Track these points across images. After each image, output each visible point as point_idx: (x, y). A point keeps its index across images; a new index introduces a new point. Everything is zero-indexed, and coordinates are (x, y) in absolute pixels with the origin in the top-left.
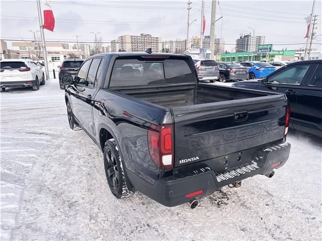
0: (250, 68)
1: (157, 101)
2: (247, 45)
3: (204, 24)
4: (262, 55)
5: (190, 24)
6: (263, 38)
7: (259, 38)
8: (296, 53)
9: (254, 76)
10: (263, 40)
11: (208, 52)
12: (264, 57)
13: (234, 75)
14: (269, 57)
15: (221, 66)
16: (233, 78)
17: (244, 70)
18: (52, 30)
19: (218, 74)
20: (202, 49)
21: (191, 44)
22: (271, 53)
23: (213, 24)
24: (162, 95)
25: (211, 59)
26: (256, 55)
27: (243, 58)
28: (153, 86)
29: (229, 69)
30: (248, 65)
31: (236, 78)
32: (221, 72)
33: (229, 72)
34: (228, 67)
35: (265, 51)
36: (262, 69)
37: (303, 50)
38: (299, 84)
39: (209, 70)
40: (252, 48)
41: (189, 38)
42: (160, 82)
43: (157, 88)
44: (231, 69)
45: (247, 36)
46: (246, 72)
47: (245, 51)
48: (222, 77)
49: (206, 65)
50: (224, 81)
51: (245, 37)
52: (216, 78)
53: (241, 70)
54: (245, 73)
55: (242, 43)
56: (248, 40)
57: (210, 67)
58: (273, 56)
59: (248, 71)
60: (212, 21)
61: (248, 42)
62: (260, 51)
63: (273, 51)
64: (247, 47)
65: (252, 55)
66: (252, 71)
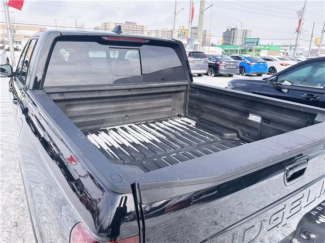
0: (240, 61)
1: (129, 109)
2: (234, 38)
3: (193, 12)
4: (248, 49)
5: (177, 13)
6: (249, 32)
7: (245, 32)
8: (282, 48)
9: (245, 70)
10: (249, 34)
11: (196, 43)
12: (251, 51)
13: (224, 69)
14: (256, 51)
15: (210, 59)
16: (222, 73)
17: (235, 63)
18: (20, 8)
19: (207, 67)
20: (190, 39)
21: (177, 33)
22: (258, 47)
23: (201, 13)
24: (137, 100)
25: (198, 50)
26: (243, 48)
27: (229, 51)
28: (123, 87)
29: (219, 63)
30: (238, 58)
31: (225, 73)
32: (210, 66)
33: (218, 65)
34: (218, 60)
35: (252, 44)
36: (253, 64)
37: (287, 46)
38: (322, 88)
39: (197, 63)
40: (238, 42)
41: (175, 28)
42: (134, 79)
43: (130, 90)
44: (221, 62)
45: (233, 29)
46: (237, 66)
47: (232, 43)
48: (211, 71)
49: (195, 57)
50: (213, 75)
51: (232, 29)
52: (205, 72)
53: (232, 63)
54: (235, 67)
55: (229, 36)
56: (234, 33)
57: (199, 59)
58: (259, 50)
59: (238, 65)
60: (201, 9)
61: (234, 35)
62: (247, 45)
63: (260, 45)
64: (233, 40)
65: (239, 49)
66: (242, 65)
